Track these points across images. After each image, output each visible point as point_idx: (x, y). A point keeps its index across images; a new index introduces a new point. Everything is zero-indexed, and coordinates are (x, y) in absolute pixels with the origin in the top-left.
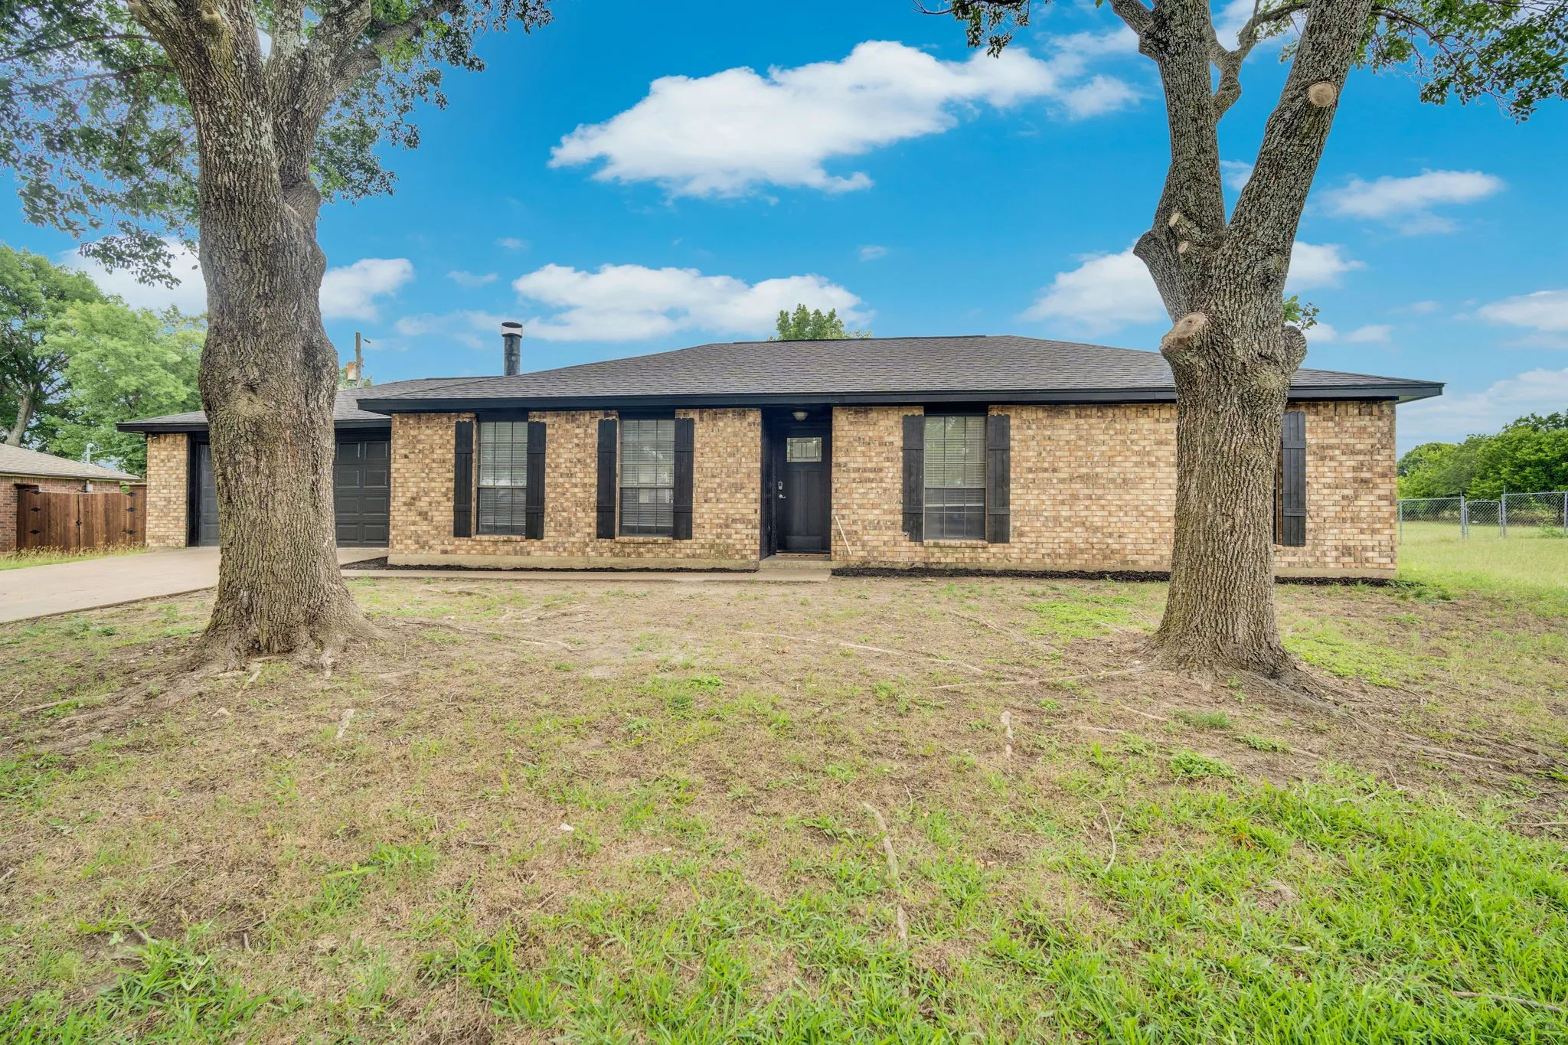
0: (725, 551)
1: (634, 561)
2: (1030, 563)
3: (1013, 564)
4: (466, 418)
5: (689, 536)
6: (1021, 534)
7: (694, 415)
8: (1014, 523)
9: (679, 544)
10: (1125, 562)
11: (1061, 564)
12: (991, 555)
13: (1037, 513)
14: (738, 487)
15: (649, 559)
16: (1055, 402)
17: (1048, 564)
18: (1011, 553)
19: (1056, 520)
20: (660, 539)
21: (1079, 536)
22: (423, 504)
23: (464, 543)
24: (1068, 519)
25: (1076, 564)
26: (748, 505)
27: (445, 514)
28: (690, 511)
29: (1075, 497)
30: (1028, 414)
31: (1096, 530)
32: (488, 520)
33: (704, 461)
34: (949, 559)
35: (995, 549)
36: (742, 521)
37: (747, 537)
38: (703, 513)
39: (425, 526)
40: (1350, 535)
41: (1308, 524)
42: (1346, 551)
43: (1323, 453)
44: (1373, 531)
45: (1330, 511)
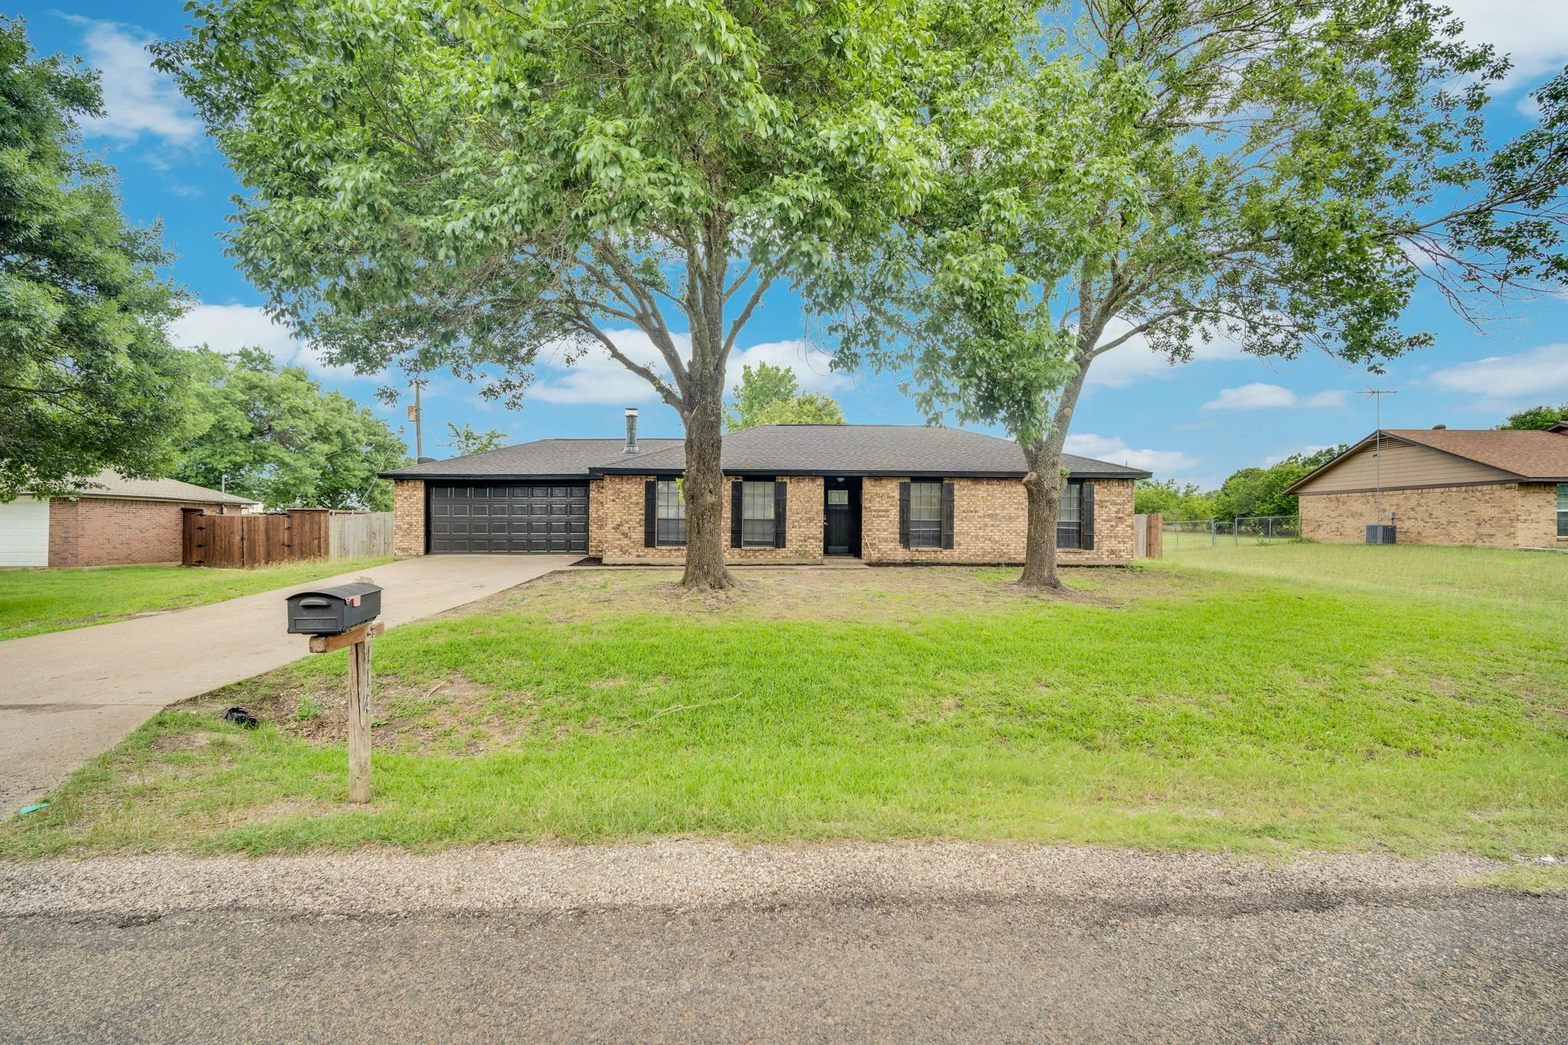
0: (804, 554)
1: (752, 560)
2: (964, 559)
3: (956, 560)
4: (651, 479)
5: (784, 546)
6: (960, 545)
7: (786, 480)
8: (956, 539)
9: (778, 551)
10: (1010, 559)
11: (979, 560)
12: (944, 555)
13: (968, 534)
14: (811, 520)
15: (761, 559)
16: (976, 477)
17: (973, 560)
18: (954, 554)
19: (977, 537)
20: (768, 548)
21: (988, 546)
22: (625, 528)
23: (651, 550)
24: (983, 537)
25: (987, 560)
26: (817, 529)
27: (639, 534)
28: (784, 532)
29: (986, 525)
30: (963, 483)
31: (996, 542)
32: (662, 538)
33: (792, 505)
34: (923, 558)
35: (947, 552)
36: (813, 538)
37: (816, 546)
38: (792, 533)
39: (626, 541)
40: (1113, 544)
41: (1096, 539)
42: (1112, 552)
43: (1102, 503)
44: (1125, 542)
45: (1105, 532)
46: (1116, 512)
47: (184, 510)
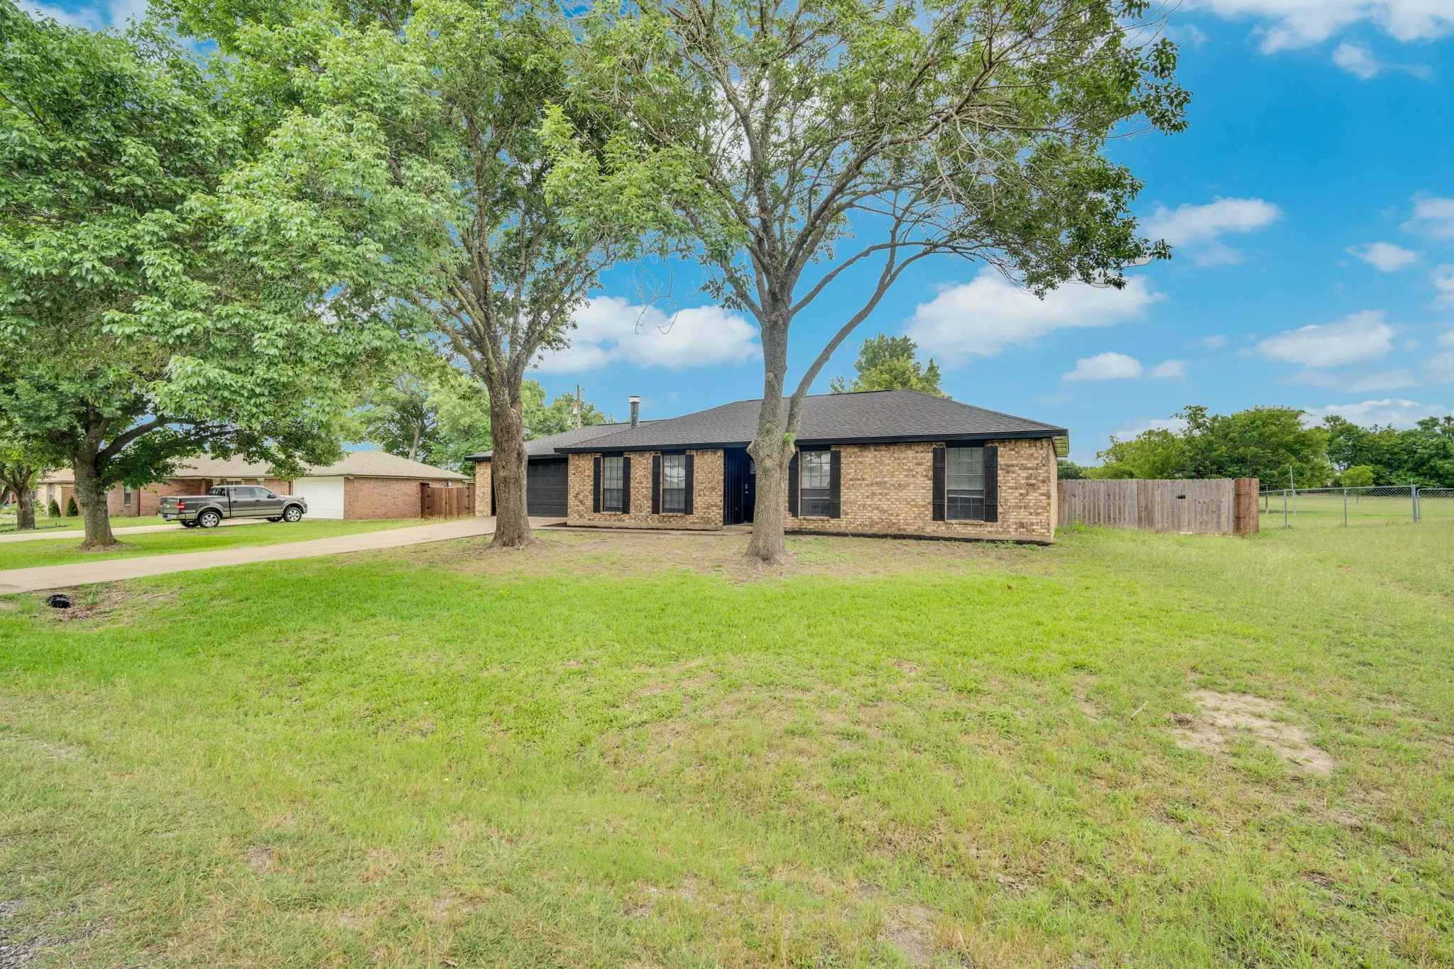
0: (708, 521)
1: (668, 525)
2: (851, 529)
3: (842, 530)
4: (598, 456)
5: (692, 513)
6: (847, 514)
7: (694, 453)
8: (843, 508)
9: (688, 517)
10: (899, 530)
11: (867, 530)
12: (832, 524)
13: (855, 503)
14: (713, 489)
15: (674, 524)
16: (864, 443)
17: (860, 530)
18: (842, 524)
19: (864, 506)
20: (679, 514)
21: (876, 515)
22: (581, 497)
23: (597, 515)
24: (870, 506)
25: (875, 530)
26: (717, 498)
27: (590, 502)
28: (692, 500)
29: (874, 494)
30: (849, 450)
31: (885, 512)
32: (608, 504)
33: (698, 476)
34: (811, 527)
35: (833, 521)
36: (715, 506)
37: (717, 514)
38: (698, 501)
39: (581, 507)
40: (1024, 516)
41: (1000, 510)
42: (1022, 525)
43: (1008, 469)
44: (1037, 514)
45: (1012, 502)
46: (1028, 478)
47: (422, 484)
